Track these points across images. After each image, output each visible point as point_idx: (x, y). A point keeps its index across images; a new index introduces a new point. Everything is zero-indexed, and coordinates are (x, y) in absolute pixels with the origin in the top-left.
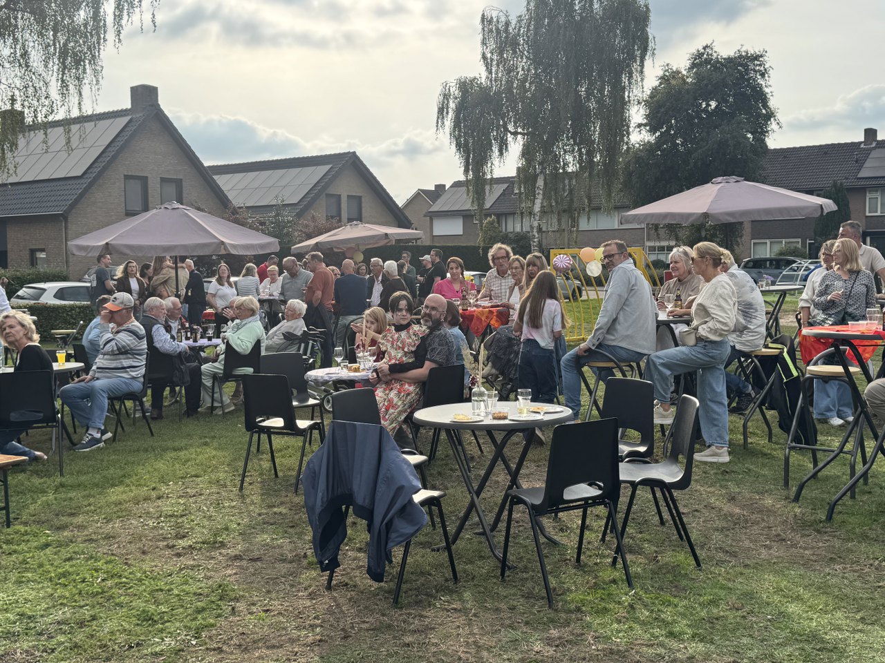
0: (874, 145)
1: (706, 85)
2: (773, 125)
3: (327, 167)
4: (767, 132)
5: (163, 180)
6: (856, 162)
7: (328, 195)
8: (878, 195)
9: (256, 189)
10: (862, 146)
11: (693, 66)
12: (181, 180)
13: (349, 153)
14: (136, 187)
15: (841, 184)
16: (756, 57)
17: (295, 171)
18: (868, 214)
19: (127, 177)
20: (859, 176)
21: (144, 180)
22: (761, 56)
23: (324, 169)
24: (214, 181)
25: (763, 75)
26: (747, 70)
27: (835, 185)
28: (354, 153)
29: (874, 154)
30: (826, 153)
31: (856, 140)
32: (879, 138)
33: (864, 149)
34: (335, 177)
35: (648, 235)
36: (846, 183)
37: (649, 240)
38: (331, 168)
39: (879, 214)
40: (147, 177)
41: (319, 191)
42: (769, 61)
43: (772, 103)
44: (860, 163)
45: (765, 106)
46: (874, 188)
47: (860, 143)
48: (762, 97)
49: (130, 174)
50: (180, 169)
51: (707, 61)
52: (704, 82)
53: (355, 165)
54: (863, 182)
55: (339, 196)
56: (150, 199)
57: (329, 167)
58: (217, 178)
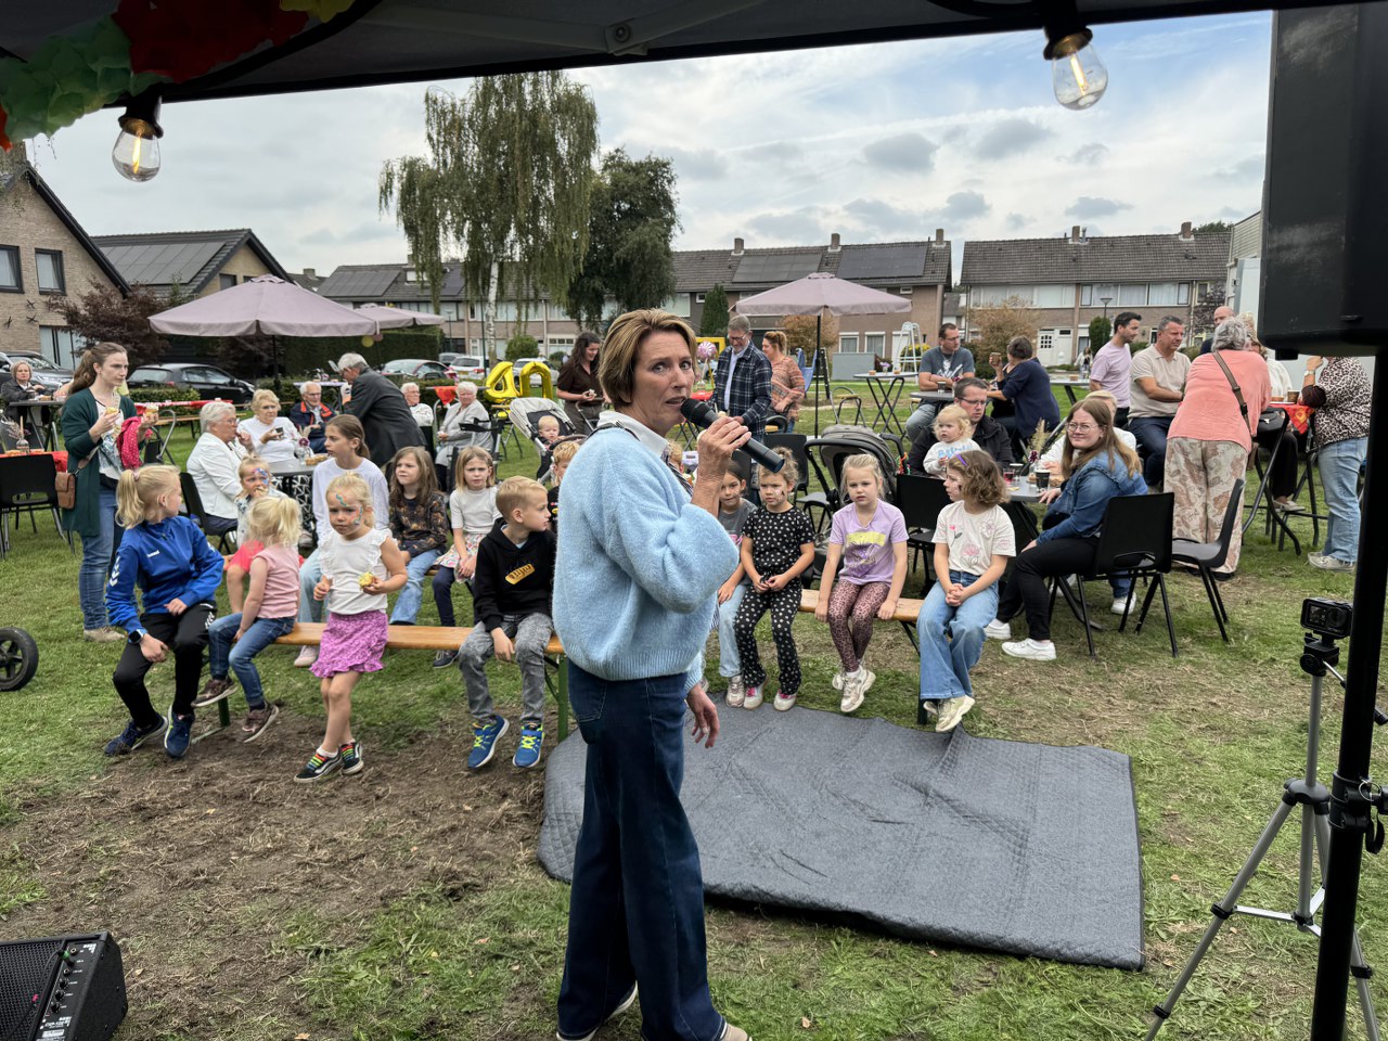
0: (742, 253)
1: (623, 187)
2: (675, 230)
3: (218, 245)
4: (671, 237)
5: (39, 251)
6: (731, 267)
7: (222, 275)
9: (148, 265)
10: (733, 254)
11: (606, 168)
12: (61, 252)
13: (243, 230)
15: (722, 287)
16: (664, 165)
17: (179, 247)
20: (735, 280)
21: (14, 250)
22: (668, 163)
23: (215, 246)
24: (100, 253)
25: (669, 182)
26: (656, 175)
27: (717, 287)
28: (250, 231)
29: (745, 261)
30: (703, 258)
31: (727, 248)
32: (746, 247)
33: (736, 257)
34: (229, 256)
35: (548, 328)
36: (727, 286)
37: (548, 332)
38: (224, 245)
40: (18, 247)
41: (214, 270)
42: (675, 169)
43: (676, 210)
44: (733, 268)
45: (673, 212)
46: (746, 292)
47: (731, 251)
48: (669, 204)
50: (58, 238)
51: (620, 164)
52: (621, 184)
53: (252, 245)
54: (737, 287)
55: (235, 277)
56: (24, 273)
57: (222, 244)
58: (104, 250)
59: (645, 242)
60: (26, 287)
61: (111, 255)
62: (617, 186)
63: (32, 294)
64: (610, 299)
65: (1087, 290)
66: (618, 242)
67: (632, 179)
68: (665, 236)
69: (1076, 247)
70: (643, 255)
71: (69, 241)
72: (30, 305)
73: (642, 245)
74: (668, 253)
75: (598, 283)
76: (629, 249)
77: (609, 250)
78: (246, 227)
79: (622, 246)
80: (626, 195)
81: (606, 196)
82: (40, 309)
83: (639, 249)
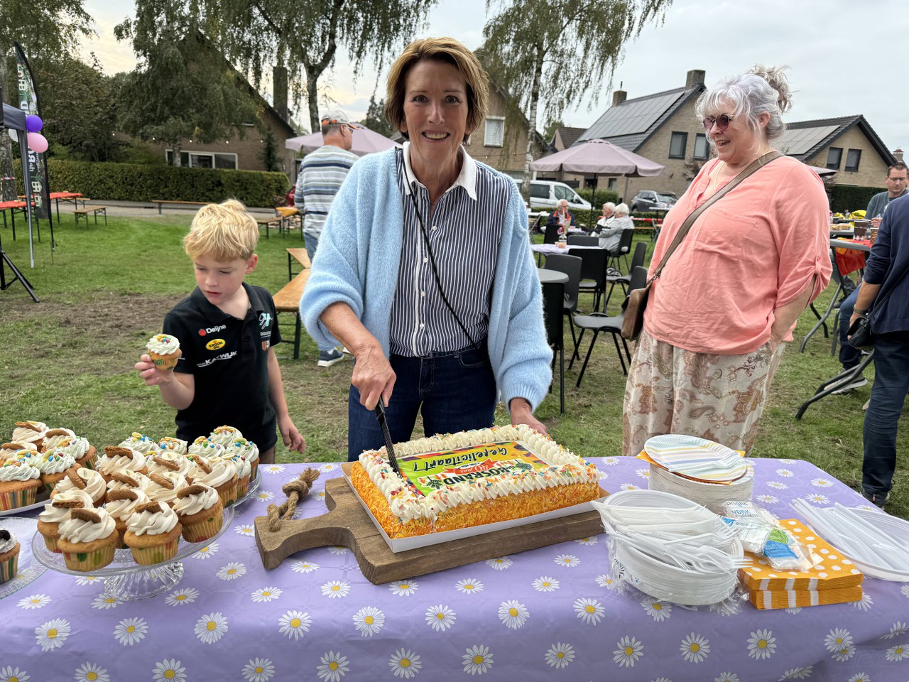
5: (699, 135)
7: (832, 149)
13: (857, 116)
14: (678, 140)
17: (810, 130)
19: (674, 133)
23: (833, 128)
28: (861, 117)
34: (840, 135)
40: (687, 133)
41: (824, 145)
49: (676, 130)
53: (861, 126)
55: (841, 150)
56: (687, 147)
57: (838, 126)
60: (687, 156)
63: (688, 160)
72: (686, 166)
78: (860, 114)
82: (691, 168)
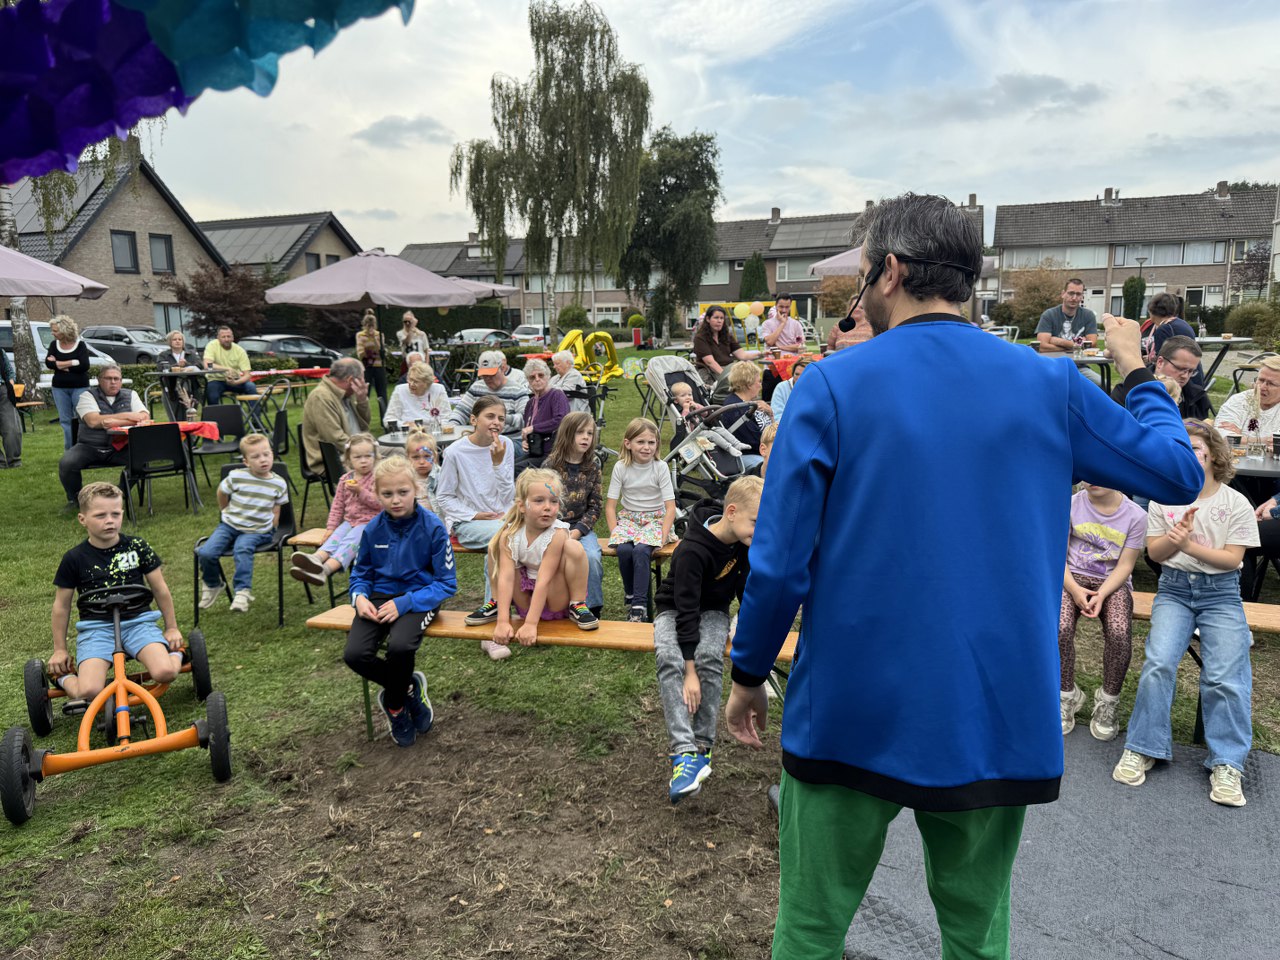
0: (779, 222)
1: (669, 162)
2: (718, 200)
3: (304, 227)
4: (714, 208)
5: (152, 236)
6: (767, 235)
7: (308, 254)
8: (786, 264)
9: (244, 246)
10: (770, 223)
11: (654, 144)
12: (170, 236)
14: (124, 241)
15: (760, 255)
16: (709, 140)
17: (269, 230)
18: (778, 280)
19: (114, 232)
20: (772, 247)
21: (132, 235)
22: (712, 138)
24: (203, 235)
25: (714, 155)
26: (701, 149)
27: (755, 255)
28: (331, 213)
29: (780, 230)
30: (741, 228)
31: (765, 218)
32: (782, 216)
33: (773, 226)
34: (313, 237)
35: (595, 298)
36: (765, 254)
38: (309, 227)
39: (786, 280)
40: (134, 233)
41: (300, 249)
42: (719, 143)
43: (720, 182)
44: (770, 236)
45: (716, 182)
46: (783, 259)
47: (768, 220)
48: (713, 176)
49: (116, 228)
50: (169, 224)
51: (666, 141)
52: (667, 159)
53: (332, 225)
54: (774, 254)
55: (319, 258)
56: (140, 256)
57: (307, 226)
58: (207, 234)
59: (690, 213)
60: (141, 268)
61: (213, 237)
62: (664, 161)
63: (146, 274)
64: (657, 269)
65: (1120, 252)
66: (665, 214)
67: (678, 154)
68: (709, 207)
69: (1108, 208)
70: (688, 226)
71: (178, 226)
72: (145, 284)
73: (687, 217)
74: (711, 223)
75: (645, 254)
76: (675, 221)
77: (656, 223)
78: (328, 210)
79: (669, 218)
80: (673, 169)
81: (654, 171)
82: (153, 287)
83: (684, 221)
